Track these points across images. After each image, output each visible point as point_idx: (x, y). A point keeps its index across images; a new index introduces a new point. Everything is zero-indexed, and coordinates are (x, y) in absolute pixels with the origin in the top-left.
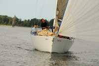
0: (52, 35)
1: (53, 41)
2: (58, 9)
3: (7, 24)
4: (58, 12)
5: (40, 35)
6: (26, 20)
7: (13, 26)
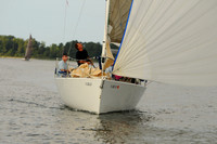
0: (99, 75)
1: (102, 87)
2: (110, 22)
3: (12, 55)
4: (111, 28)
5: (75, 76)
6: (54, 46)
7: (27, 58)
